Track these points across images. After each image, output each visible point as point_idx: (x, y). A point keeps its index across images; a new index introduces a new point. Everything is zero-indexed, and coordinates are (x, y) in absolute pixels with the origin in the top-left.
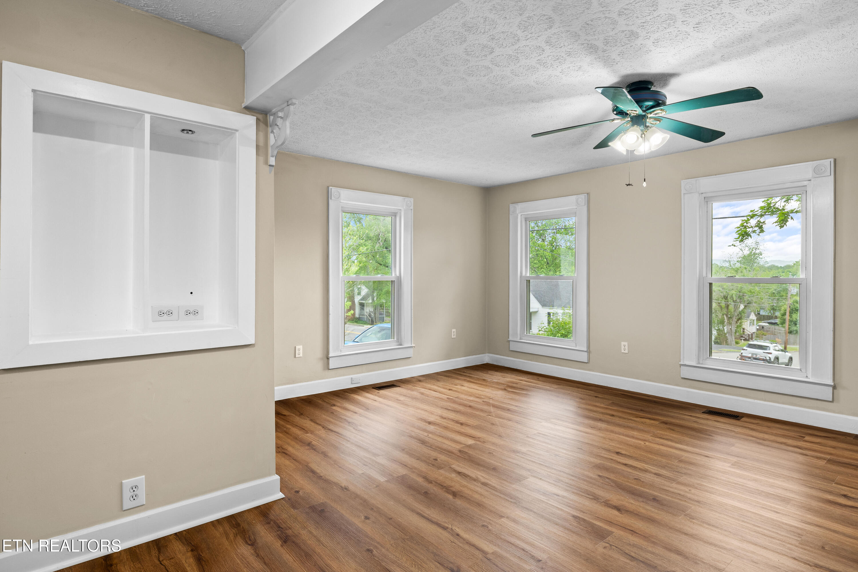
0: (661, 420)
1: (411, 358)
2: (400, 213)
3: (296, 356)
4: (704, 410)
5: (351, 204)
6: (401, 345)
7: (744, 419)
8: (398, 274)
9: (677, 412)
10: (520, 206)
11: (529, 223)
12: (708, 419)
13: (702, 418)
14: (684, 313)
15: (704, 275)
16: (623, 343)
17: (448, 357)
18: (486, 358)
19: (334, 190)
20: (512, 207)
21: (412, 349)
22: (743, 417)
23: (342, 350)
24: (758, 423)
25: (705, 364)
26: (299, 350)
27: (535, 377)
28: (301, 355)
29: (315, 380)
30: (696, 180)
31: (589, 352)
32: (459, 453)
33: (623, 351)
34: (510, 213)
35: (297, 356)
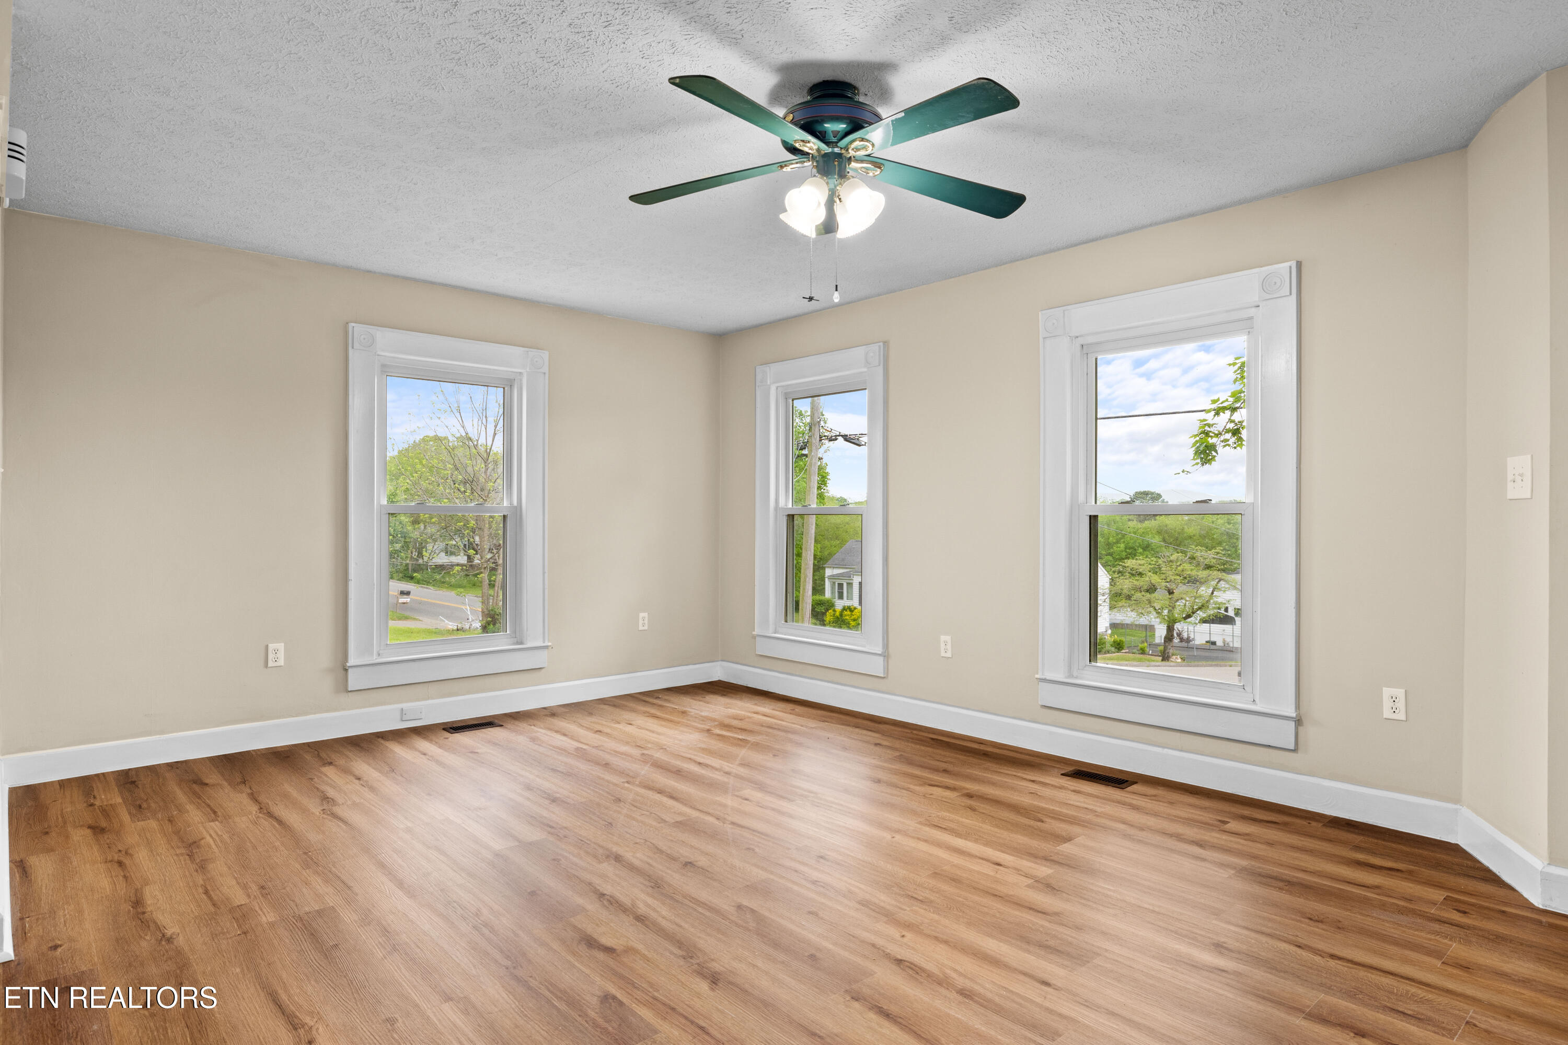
0: (964, 788)
1: (543, 669)
2: (521, 380)
3: (269, 666)
4: (1070, 769)
5: (401, 359)
6: (521, 643)
7: (1135, 788)
8: (515, 503)
9: (1009, 772)
10: (772, 371)
11: (793, 403)
12: (1061, 788)
13: (1052, 786)
14: (1044, 576)
15: (1081, 498)
16: (943, 638)
17: (630, 668)
18: (717, 672)
19: (358, 330)
20: (759, 369)
21: (546, 652)
22: (1136, 783)
23: (381, 652)
24: (1155, 796)
25: (1081, 678)
26: (276, 651)
27: (790, 706)
28: (281, 662)
29: (315, 713)
30: (1064, 311)
31: (886, 655)
33: (943, 654)
34: (757, 384)
35: (271, 664)
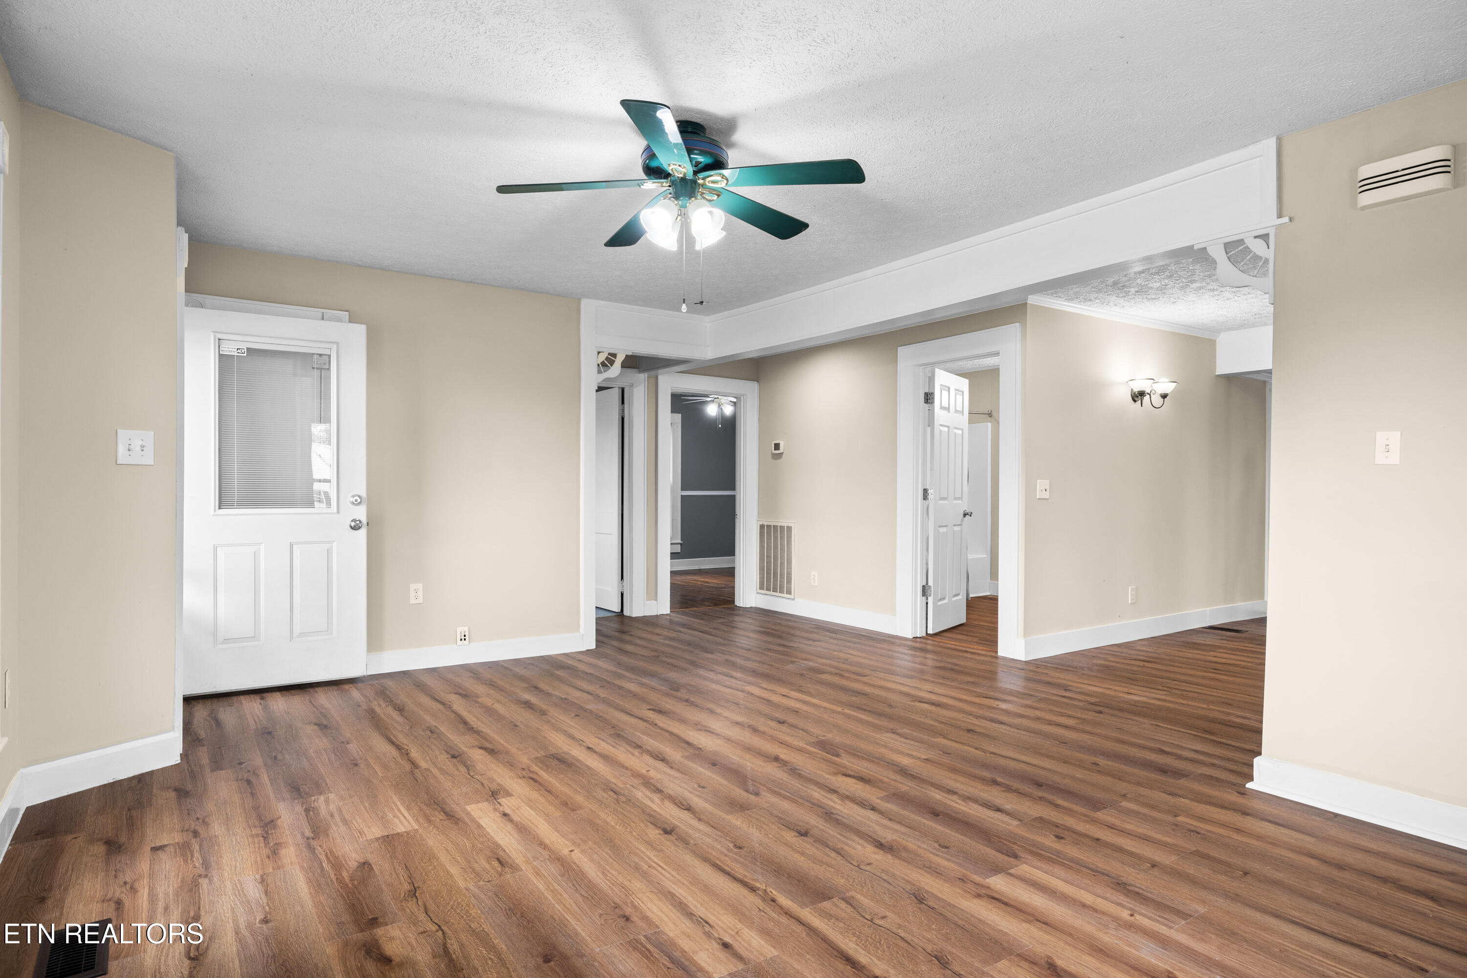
32: (1017, 851)
